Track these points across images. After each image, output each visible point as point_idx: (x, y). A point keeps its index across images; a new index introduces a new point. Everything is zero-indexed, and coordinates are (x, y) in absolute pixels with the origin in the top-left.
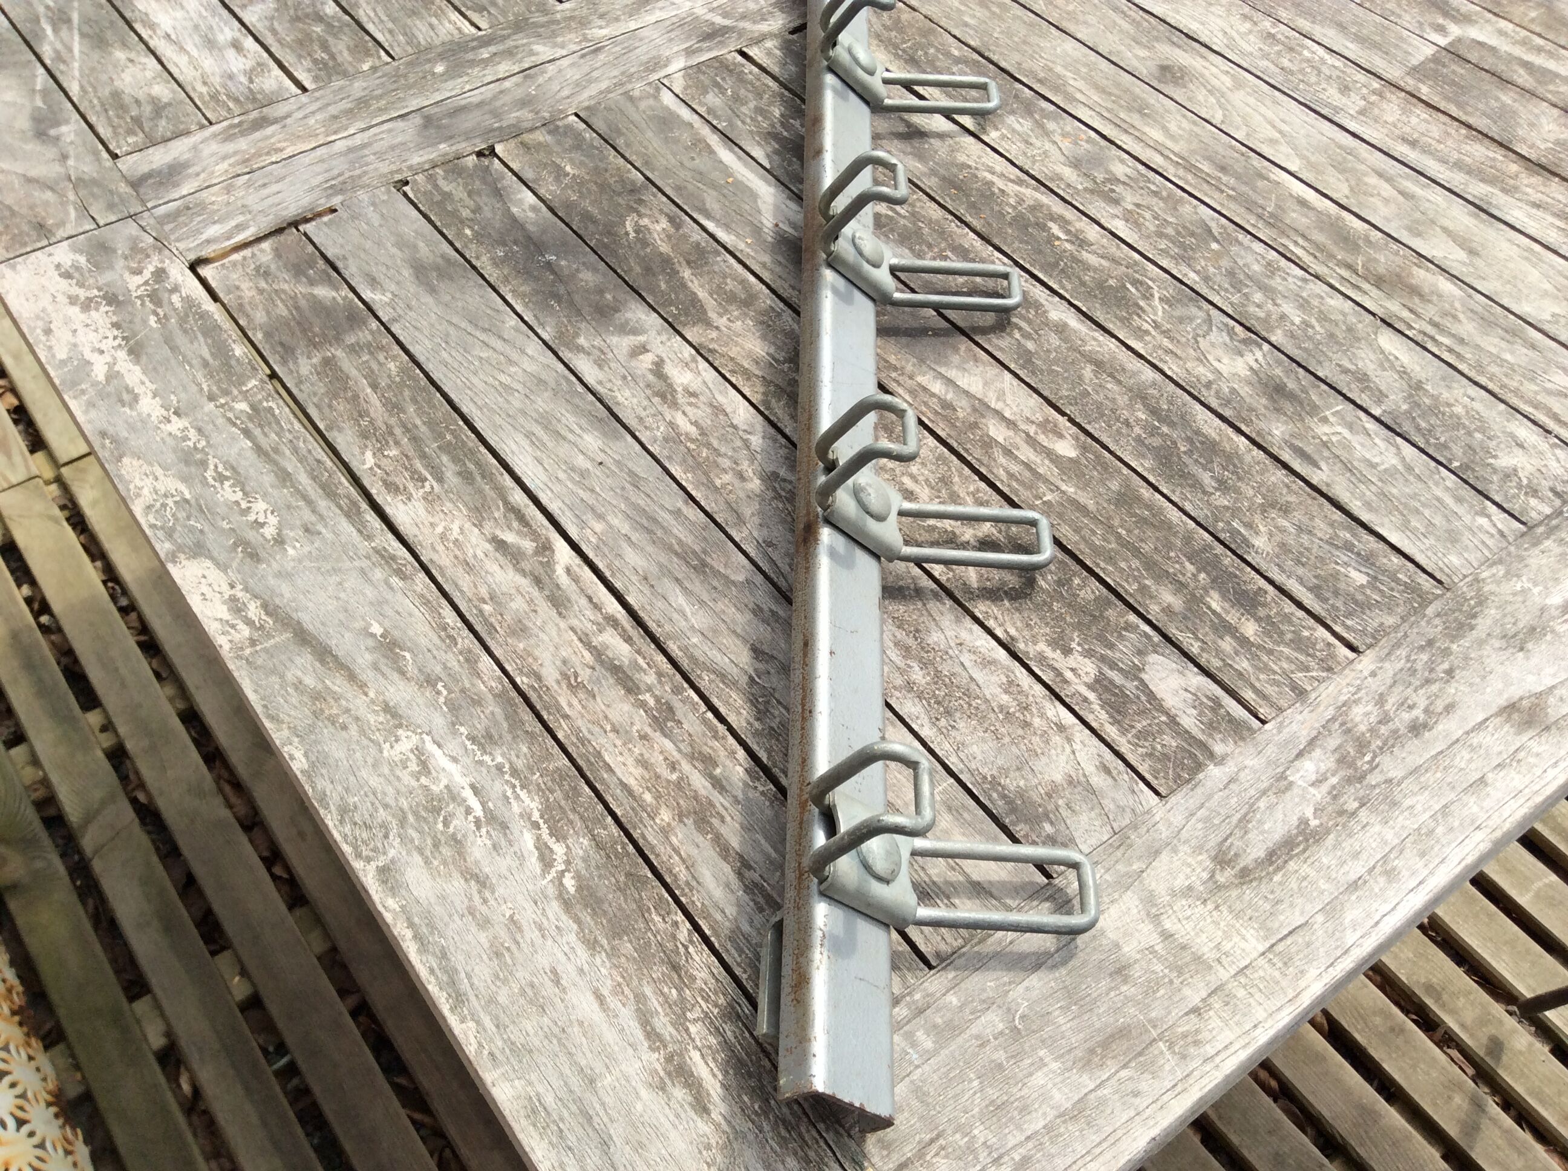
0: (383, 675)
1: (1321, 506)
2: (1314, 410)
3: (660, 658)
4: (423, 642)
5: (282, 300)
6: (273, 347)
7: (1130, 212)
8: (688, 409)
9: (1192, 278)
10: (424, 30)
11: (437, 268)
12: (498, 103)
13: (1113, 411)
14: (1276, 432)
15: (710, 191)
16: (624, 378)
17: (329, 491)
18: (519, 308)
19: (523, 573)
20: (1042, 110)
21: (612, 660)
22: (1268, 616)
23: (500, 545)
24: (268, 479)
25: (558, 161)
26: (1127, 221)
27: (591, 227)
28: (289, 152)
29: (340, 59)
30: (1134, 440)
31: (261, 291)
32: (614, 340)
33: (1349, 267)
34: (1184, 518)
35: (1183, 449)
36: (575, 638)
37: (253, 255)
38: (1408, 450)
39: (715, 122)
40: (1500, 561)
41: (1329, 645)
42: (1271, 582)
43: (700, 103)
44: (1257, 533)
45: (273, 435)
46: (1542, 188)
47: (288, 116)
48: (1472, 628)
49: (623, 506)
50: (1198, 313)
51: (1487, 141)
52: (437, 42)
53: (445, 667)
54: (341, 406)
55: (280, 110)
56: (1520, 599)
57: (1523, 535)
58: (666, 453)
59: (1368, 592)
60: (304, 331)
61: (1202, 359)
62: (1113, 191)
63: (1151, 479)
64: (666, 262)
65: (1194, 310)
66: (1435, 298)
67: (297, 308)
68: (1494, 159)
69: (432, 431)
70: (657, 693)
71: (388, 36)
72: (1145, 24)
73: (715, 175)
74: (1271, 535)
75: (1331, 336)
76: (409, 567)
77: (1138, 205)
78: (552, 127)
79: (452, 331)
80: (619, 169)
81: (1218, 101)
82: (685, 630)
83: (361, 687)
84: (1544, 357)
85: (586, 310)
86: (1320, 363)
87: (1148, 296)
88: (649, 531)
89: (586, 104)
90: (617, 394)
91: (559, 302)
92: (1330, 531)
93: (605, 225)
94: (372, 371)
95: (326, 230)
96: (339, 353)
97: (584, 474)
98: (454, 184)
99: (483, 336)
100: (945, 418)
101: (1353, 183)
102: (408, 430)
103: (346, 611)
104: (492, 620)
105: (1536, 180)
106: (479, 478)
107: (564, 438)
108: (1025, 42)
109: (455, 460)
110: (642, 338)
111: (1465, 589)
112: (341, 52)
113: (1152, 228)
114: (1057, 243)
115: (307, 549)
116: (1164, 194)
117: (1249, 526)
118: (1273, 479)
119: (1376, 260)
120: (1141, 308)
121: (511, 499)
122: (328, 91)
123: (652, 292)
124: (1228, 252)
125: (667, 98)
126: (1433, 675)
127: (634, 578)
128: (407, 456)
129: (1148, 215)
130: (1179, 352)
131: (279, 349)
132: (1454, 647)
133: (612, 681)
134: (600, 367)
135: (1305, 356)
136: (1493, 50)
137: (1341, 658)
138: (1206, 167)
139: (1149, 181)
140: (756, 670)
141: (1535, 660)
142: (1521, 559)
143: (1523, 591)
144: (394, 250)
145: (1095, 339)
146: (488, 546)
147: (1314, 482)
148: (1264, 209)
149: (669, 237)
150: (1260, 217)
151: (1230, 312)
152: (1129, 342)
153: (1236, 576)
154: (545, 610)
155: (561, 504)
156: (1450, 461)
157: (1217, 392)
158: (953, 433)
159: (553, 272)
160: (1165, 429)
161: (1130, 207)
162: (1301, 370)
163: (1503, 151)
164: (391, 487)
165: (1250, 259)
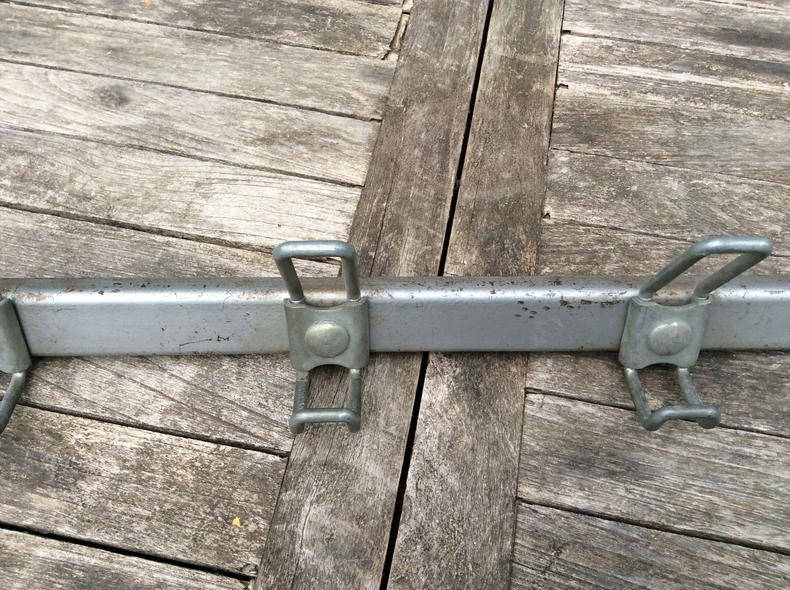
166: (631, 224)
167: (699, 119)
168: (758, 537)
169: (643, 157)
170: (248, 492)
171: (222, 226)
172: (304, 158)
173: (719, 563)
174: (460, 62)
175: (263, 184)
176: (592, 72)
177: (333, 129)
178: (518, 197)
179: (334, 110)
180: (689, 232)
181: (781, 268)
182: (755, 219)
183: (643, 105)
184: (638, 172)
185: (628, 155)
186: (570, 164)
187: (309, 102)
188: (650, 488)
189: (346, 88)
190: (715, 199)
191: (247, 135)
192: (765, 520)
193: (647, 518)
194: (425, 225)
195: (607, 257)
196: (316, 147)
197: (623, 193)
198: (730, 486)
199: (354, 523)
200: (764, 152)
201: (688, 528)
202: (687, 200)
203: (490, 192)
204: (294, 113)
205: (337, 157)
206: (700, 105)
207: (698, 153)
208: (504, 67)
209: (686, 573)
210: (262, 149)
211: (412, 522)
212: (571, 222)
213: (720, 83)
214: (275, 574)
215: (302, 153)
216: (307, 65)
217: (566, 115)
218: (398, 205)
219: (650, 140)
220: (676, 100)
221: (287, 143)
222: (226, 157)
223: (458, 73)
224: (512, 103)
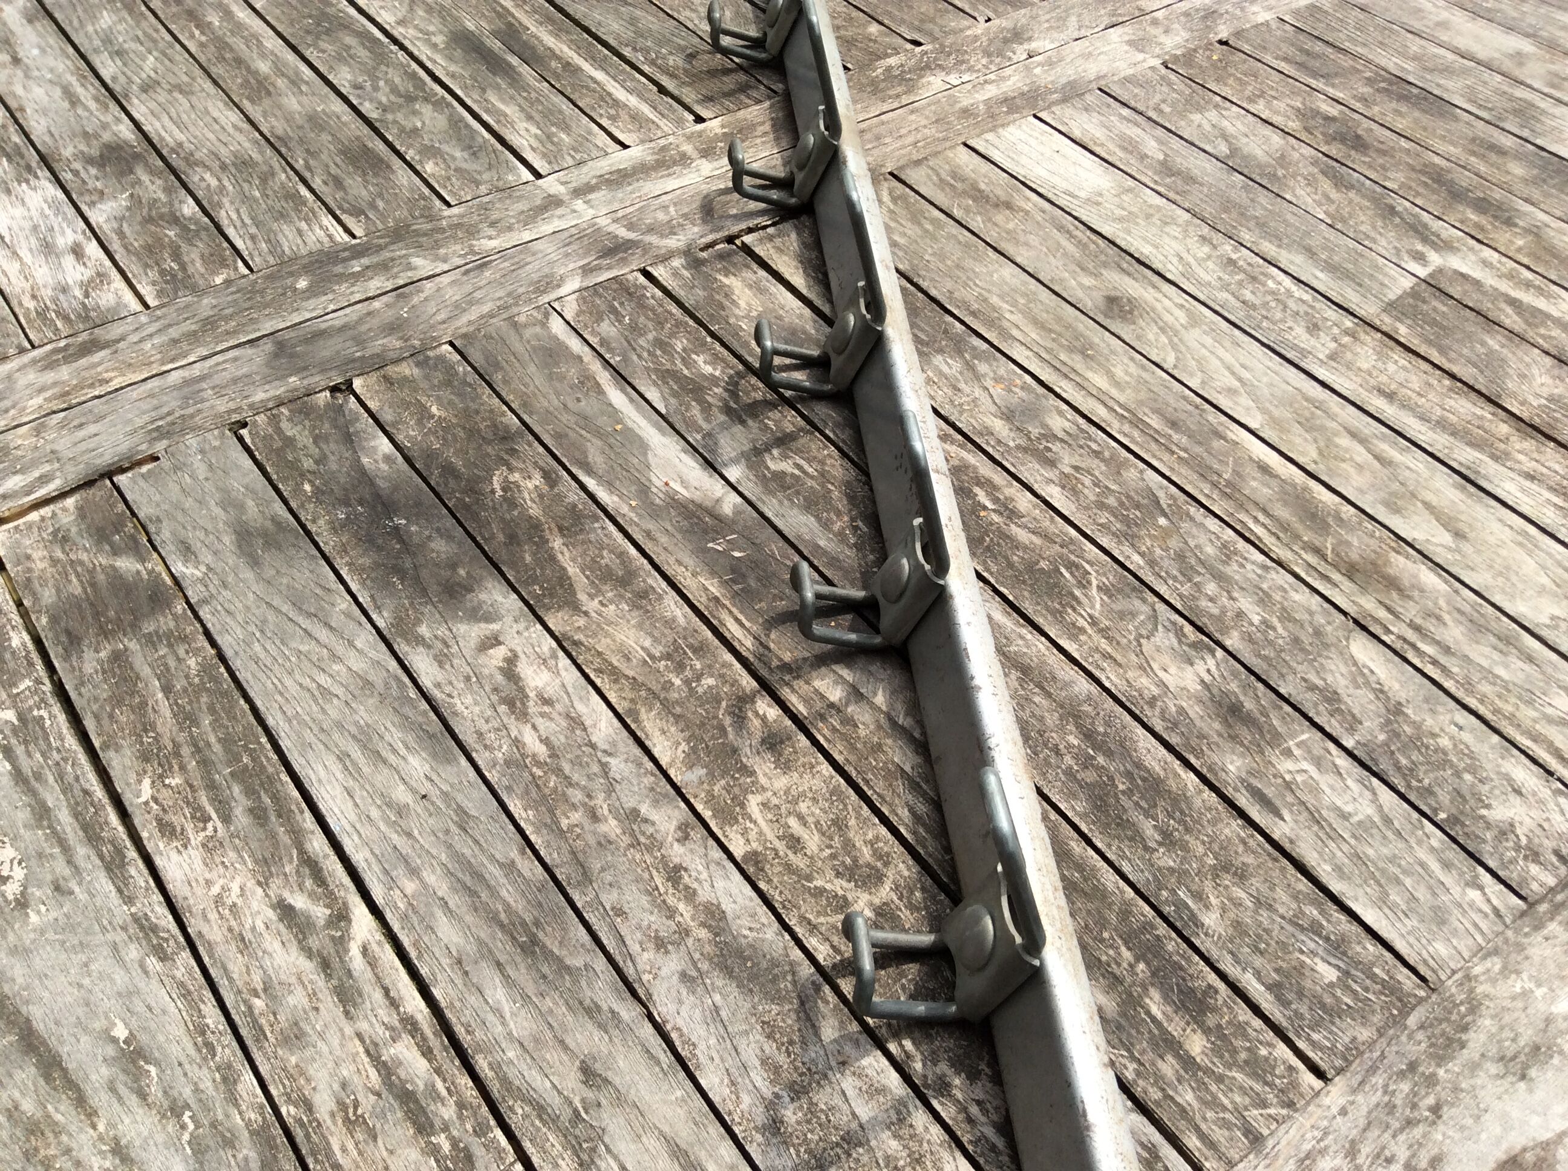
0: (120, 1099)
1: (1283, 869)
2: (1276, 739)
3: (465, 1081)
4: (175, 1051)
5: (78, 575)
6: (57, 637)
7: (1066, 476)
8: (539, 721)
9: (1136, 561)
10: (290, 237)
11: (265, 534)
12: (364, 328)
13: (1041, 733)
14: (1231, 767)
15: (594, 440)
16: (468, 679)
17: (92, 833)
18: (354, 587)
19: (309, 953)
20: (974, 348)
21: (403, 1082)
22: (1219, 1026)
23: (286, 911)
24: (23, 816)
25: (424, 400)
26: (1063, 487)
27: (452, 483)
28: (115, 384)
29: (191, 270)
30: (1065, 773)
31: (54, 562)
32: (462, 628)
33: (1318, 551)
34: (1121, 883)
35: (1121, 787)
36: (361, 1050)
37: (54, 514)
38: (1386, 796)
39: (607, 356)
40: (1496, 952)
41: (1291, 1068)
42: (1222, 976)
43: (593, 333)
44: (1207, 907)
45: (38, 755)
46: (1535, 455)
47: (122, 339)
48: (1463, 1045)
49: (443, 857)
50: (1141, 606)
51: (1473, 395)
52: (304, 252)
53: (197, 1090)
54: (123, 716)
55: (116, 330)
56: (1520, 1004)
57: (1523, 914)
58: (505, 782)
59: (1339, 993)
60: (97, 615)
61: (1145, 668)
62: (1049, 450)
63: (1084, 827)
64: (535, 526)
65: (1137, 603)
66: (1416, 594)
67: (93, 585)
68: (1481, 418)
69: (227, 750)
70: (455, 1133)
71: (249, 242)
72: (1092, 247)
73: (602, 421)
74: (1224, 910)
75: (1296, 640)
76: (172, 943)
77: (1076, 468)
78: (421, 357)
79: (271, 617)
80: (492, 411)
81: (1171, 341)
82: (501, 1039)
83: (89, 1116)
84: (1543, 673)
85: (433, 588)
86: (1282, 676)
87: (1084, 584)
88: (473, 893)
89: (464, 330)
90: (456, 701)
91: (402, 580)
92: (1294, 906)
93: (468, 480)
94: (168, 670)
95: (142, 483)
96: (133, 645)
97: (401, 811)
98: (299, 427)
99: (305, 623)
100: (845, 738)
101: (1322, 444)
102: (198, 750)
103: (87, 1005)
104: (263, 1021)
105: (1529, 445)
106: (273, 819)
107: (385, 761)
108: (958, 266)
109: (250, 792)
110: (495, 627)
111: (1454, 990)
112: (193, 262)
113: (1092, 498)
114: (982, 514)
115: (53, 914)
116: (1107, 454)
117: (1198, 896)
118: (1227, 831)
119: (1348, 544)
120: (1076, 599)
121: (308, 846)
122: (172, 309)
123: (513, 565)
124: (1178, 528)
125: (557, 326)
126: (1416, 1114)
127: (445, 961)
128: (191, 786)
129: (1087, 481)
130: (1119, 658)
131: (64, 638)
132: (1441, 1072)
133: (400, 1114)
134: (441, 665)
135: (1265, 666)
136: (1477, 283)
137: (1305, 1088)
138: (1154, 422)
139: (1090, 438)
140: (583, 1100)
141: (1540, 1094)
142: (1520, 948)
143: (1525, 994)
144: (218, 511)
145: (1022, 637)
146: (271, 915)
147: (1276, 836)
148: (1220, 476)
149: (541, 496)
150: (1215, 485)
151: (1179, 607)
152: (1061, 642)
153: (1181, 968)
154: (329, 1005)
155: (369, 855)
156: (1435, 811)
157: (1163, 712)
158: (852, 758)
159: (401, 541)
160: (1101, 760)
161: (1068, 470)
162: (1260, 685)
163: (1491, 408)
164: (167, 830)
165: (1202, 539)
177: (937, 187)
179: (919, 199)
187: (936, 214)
196: (970, 182)
205: (959, 169)
210: (1018, 203)
215: (986, 184)
221: (991, 196)
222: (1054, 211)
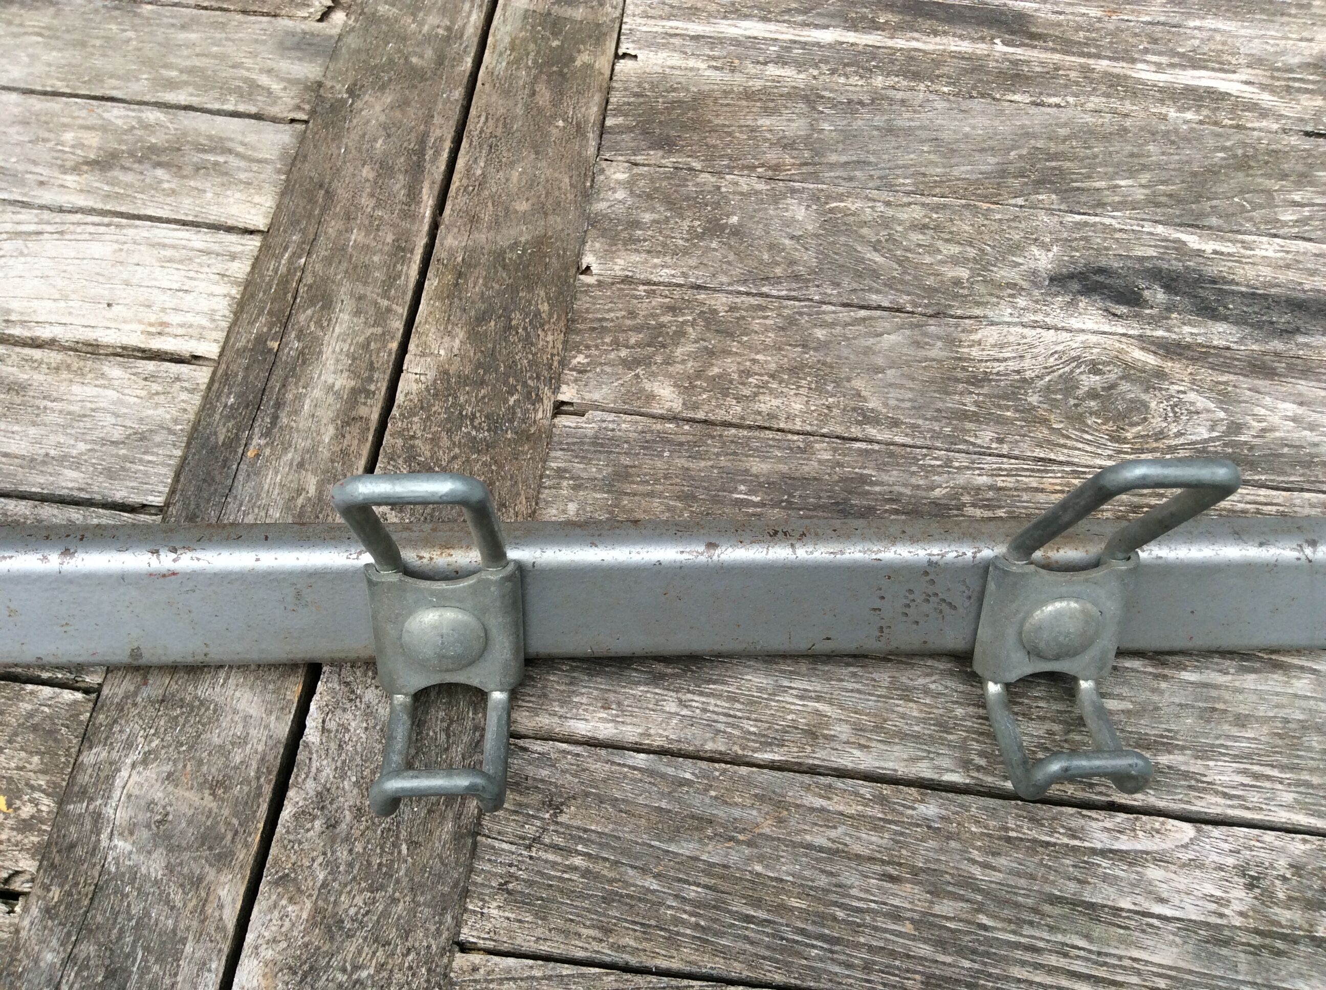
166: (724, 279)
167: (850, 102)
168: (890, 765)
169: (753, 168)
170: (23, 754)
171: (8, 311)
172: (164, 190)
173: (822, 810)
174: (453, 22)
175: (87, 236)
176: (678, 32)
177: (221, 138)
178: (540, 242)
179: (225, 107)
180: (818, 286)
181: (963, 336)
182: (928, 259)
183: (758, 84)
184: (742, 194)
185: (728, 167)
186: (630, 185)
187: (181, 97)
188: (719, 696)
189: (248, 69)
190: (864, 231)
191: (66, 156)
192: (903, 736)
193: (709, 746)
194: (371, 292)
195: (680, 333)
196: (187, 171)
197: (715, 228)
198: (850, 686)
199: (207, 792)
200: (953, 151)
201: (777, 757)
202: (817, 236)
203: (492, 233)
204: (152, 115)
205: (223, 185)
206: (855, 79)
207: (843, 159)
208: (529, 27)
209: (767, 831)
210: (91, 179)
211: (310, 785)
212: (627, 280)
213: (890, 43)
214: (61, 886)
215: (161, 182)
216: (182, 36)
217: (629, 104)
218: (328, 261)
219: (766, 140)
220: (816, 73)
221: (136, 166)
222: (25, 195)
223: (447, 40)
224: (541, 88)
